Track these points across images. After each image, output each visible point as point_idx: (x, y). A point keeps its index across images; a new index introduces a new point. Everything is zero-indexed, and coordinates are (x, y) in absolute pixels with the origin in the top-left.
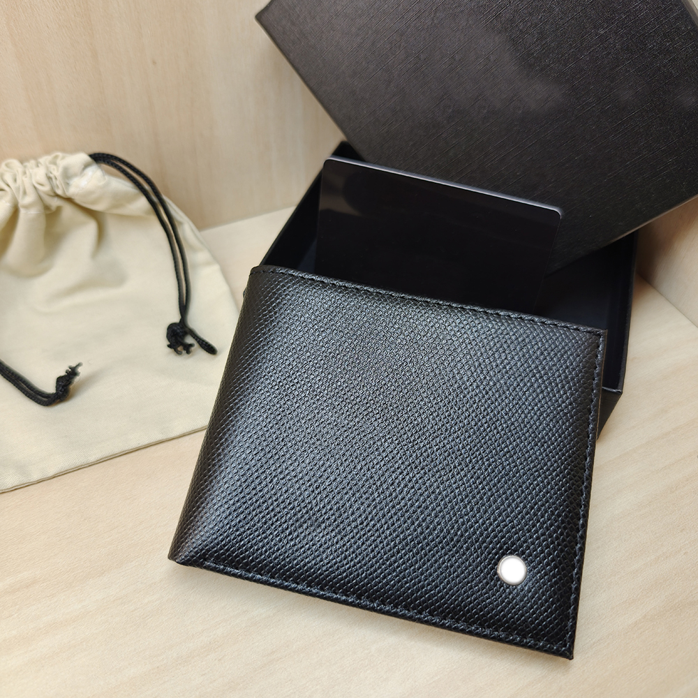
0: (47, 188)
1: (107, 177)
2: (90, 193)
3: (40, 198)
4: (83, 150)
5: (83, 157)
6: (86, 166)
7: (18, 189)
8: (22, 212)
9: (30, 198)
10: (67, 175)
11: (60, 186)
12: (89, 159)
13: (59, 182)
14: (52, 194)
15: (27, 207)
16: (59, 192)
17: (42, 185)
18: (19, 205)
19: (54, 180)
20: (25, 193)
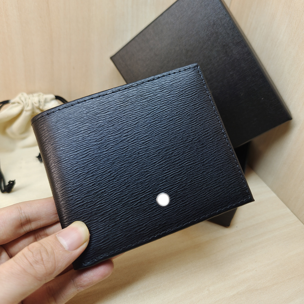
3: (33, 108)
8: (24, 112)
10: (46, 102)
11: (42, 105)
12: (54, 97)
14: (38, 108)
17: (36, 103)
19: (40, 102)
20: (28, 106)
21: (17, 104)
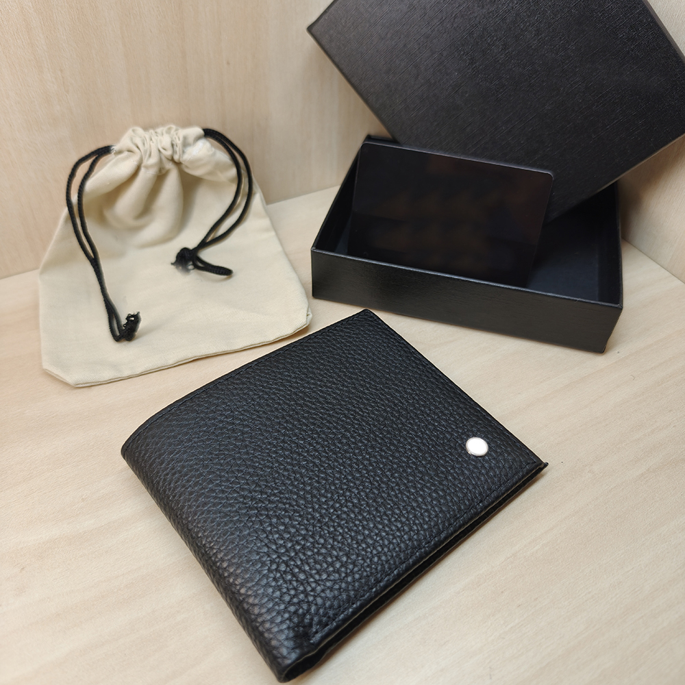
0: (169, 153)
1: (213, 149)
2: (199, 160)
3: (161, 161)
4: (198, 125)
5: (198, 131)
6: (198, 138)
7: (146, 151)
8: (143, 170)
9: (153, 160)
10: (186, 144)
11: (178, 152)
12: (202, 132)
13: (177, 149)
14: (170, 158)
15: (147, 167)
16: (176, 158)
17: (164, 149)
18: (143, 165)
19: (175, 147)
20: (150, 155)
21: (126, 153)
